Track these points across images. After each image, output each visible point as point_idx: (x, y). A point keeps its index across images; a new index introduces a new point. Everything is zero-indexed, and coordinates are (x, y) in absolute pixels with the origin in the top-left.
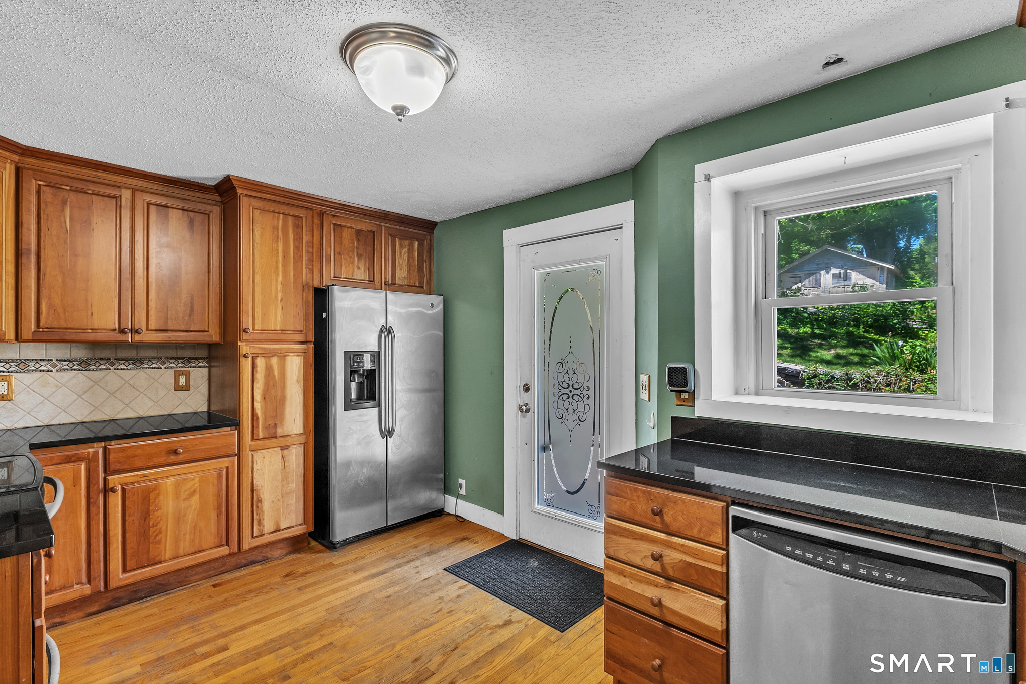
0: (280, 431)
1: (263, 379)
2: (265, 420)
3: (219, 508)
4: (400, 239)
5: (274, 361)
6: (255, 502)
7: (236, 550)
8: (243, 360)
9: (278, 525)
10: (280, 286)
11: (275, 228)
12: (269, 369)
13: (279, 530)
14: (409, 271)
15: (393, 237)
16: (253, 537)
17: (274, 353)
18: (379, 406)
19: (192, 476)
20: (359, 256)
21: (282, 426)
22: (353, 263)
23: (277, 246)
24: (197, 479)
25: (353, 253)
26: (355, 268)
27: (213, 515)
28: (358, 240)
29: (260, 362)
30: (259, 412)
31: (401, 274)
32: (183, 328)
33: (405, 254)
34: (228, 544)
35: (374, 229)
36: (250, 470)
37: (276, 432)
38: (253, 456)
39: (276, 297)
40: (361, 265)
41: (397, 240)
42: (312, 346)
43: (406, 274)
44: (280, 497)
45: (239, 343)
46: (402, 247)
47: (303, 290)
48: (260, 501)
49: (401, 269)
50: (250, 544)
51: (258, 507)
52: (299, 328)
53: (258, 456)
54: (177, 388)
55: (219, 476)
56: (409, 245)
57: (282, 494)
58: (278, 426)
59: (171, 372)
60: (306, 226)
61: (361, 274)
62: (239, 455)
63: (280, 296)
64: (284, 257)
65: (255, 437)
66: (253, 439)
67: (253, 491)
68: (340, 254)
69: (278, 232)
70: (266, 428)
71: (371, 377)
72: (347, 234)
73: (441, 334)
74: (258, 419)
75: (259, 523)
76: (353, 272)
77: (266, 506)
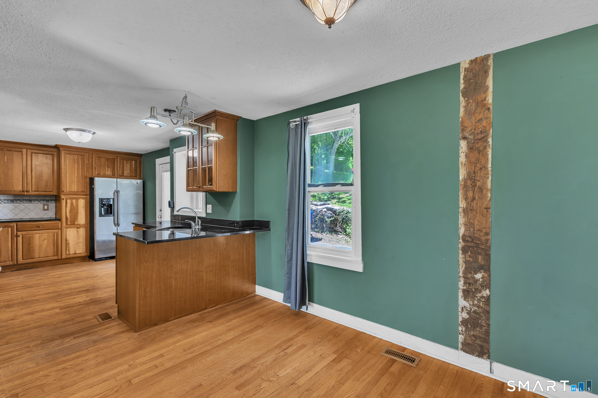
0: (76, 223)
1: (70, 206)
2: (70, 219)
3: (54, 245)
4: (126, 160)
5: (74, 201)
6: (67, 244)
7: (60, 258)
8: (62, 201)
9: (75, 251)
10: (76, 177)
11: (74, 159)
12: (72, 204)
13: (76, 254)
14: (130, 171)
15: (123, 160)
16: (66, 255)
17: (74, 198)
18: (114, 216)
19: (45, 234)
20: (108, 167)
21: (77, 221)
22: (105, 169)
23: (75, 165)
24: (46, 235)
25: (105, 166)
26: (106, 171)
27: (52, 246)
28: (107, 162)
29: (69, 201)
30: (68, 216)
31: (127, 172)
32: (44, 190)
33: (128, 165)
34: (57, 256)
35: (114, 158)
36: (65, 234)
37: (75, 223)
38: (66, 230)
39: (75, 181)
40: (109, 169)
41: (125, 161)
42: (89, 196)
43: (129, 172)
44: (76, 243)
45: (61, 195)
46: (127, 163)
47: (85, 178)
48: (69, 244)
49: (126, 171)
50: (65, 257)
51: (68, 246)
52: (83, 191)
53: (68, 230)
54: (44, 210)
55: (54, 235)
56: (130, 162)
57: (77, 242)
58: (75, 221)
59: (42, 205)
60: (86, 158)
61: (109, 173)
62: (61, 229)
63: (76, 181)
64: (77, 168)
65: (67, 224)
66: (66, 225)
67: (66, 240)
68: (100, 166)
69: (75, 161)
70: (71, 221)
71: (110, 206)
72: (103, 160)
73: (142, 192)
74: (68, 218)
75: (69, 250)
76: (105, 172)
77: (71, 245)
